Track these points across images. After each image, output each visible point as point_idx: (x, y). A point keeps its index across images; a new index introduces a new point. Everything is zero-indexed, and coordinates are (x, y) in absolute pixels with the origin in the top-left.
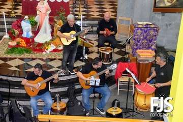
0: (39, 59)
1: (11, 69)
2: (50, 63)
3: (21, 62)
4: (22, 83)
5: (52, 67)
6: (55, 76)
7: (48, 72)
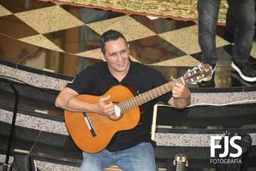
0: (134, 16)
1: (31, 40)
2: (169, 36)
3: (72, 22)
4: (59, 102)
5: (176, 53)
6: (178, 87)
7: (153, 70)
